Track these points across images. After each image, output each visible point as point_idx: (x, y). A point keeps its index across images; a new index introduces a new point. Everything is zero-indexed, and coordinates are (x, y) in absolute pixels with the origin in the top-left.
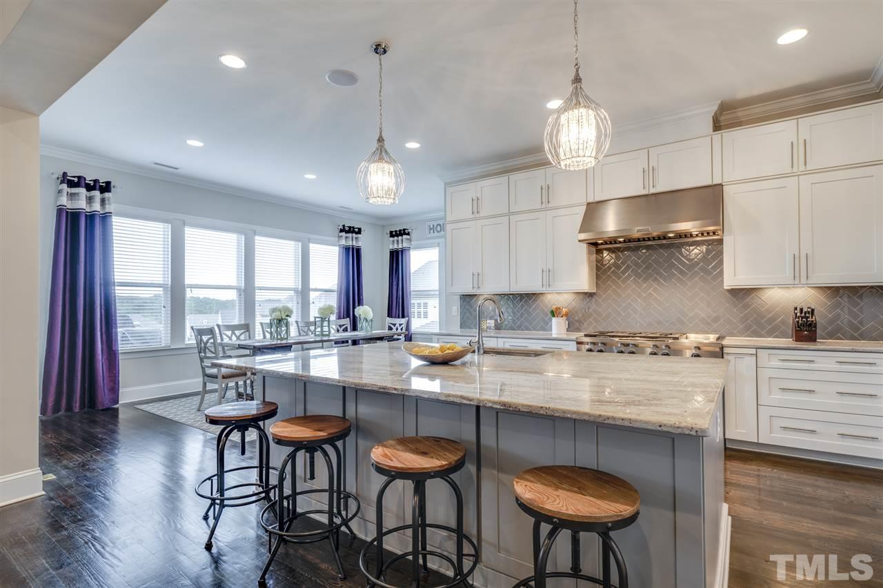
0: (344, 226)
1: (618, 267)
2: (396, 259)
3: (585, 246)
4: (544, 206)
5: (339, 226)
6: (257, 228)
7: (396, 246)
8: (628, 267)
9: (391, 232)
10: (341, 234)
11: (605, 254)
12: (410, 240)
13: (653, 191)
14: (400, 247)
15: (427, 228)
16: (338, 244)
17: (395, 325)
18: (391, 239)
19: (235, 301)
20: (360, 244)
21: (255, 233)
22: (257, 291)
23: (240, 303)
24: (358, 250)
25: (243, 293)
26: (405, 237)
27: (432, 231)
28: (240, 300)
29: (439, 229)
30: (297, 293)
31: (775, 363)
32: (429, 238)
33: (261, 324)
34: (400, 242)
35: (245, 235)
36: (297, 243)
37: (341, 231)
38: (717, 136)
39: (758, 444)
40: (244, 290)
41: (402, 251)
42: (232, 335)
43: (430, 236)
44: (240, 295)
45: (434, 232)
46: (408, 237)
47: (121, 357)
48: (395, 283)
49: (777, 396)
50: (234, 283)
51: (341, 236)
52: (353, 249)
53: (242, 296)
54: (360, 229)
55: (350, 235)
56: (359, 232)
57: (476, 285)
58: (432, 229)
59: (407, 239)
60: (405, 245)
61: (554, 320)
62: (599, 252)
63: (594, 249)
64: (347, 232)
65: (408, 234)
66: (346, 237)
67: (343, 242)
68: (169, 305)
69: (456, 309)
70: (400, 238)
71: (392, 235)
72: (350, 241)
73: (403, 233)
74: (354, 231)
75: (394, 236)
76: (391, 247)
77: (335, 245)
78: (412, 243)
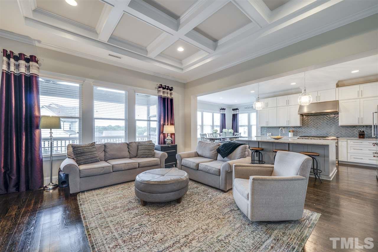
1: (308, 120)
2: (235, 117)
3: (299, 115)
4: (287, 105)
7: (234, 113)
8: (311, 120)
9: (233, 109)
10: (221, 110)
11: (304, 116)
12: (239, 111)
13: (319, 102)
14: (236, 113)
15: (244, 108)
17: (237, 135)
18: (233, 111)
20: (225, 113)
26: (237, 110)
29: (248, 108)
31: (352, 143)
32: (245, 111)
34: (236, 112)
36: (211, 113)
37: (221, 109)
38: (337, 89)
39: (347, 162)
41: (236, 114)
43: (245, 110)
46: (238, 110)
48: (234, 123)
49: (352, 151)
52: (223, 114)
54: (225, 109)
57: (267, 124)
58: (246, 108)
61: (290, 133)
62: (303, 116)
63: (301, 115)
64: (222, 110)
67: (221, 113)
69: (259, 130)
70: (236, 111)
71: (233, 110)
72: (223, 112)
73: (237, 109)
74: (224, 109)
75: (234, 110)
76: (233, 113)
77: (219, 113)
78: (239, 112)
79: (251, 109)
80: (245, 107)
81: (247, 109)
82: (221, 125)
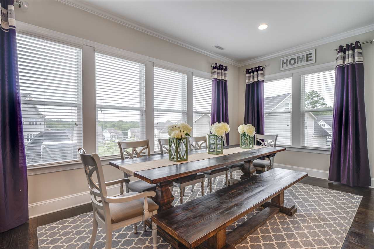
0: (216, 64)
5: (213, 64)
6: (156, 61)
7: (251, 80)
9: (248, 70)
10: (214, 71)
12: (263, 75)
14: (256, 79)
15: (281, 63)
16: (212, 78)
18: (247, 75)
19: (139, 122)
20: (227, 78)
21: (154, 65)
22: (155, 112)
23: (142, 124)
24: (226, 83)
25: (144, 114)
26: (260, 72)
27: (286, 65)
28: (142, 122)
30: (184, 114)
32: (282, 71)
33: (159, 140)
34: (255, 76)
35: (146, 65)
36: (184, 75)
37: (214, 68)
40: (145, 111)
41: (257, 83)
42: (133, 152)
44: (142, 115)
45: (287, 66)
46: (262, 72)
47: (29, 173)
50: (138, 106)
51: (214, 72)
52: (222, 81)
53: (144, 116)
54: (226, 67)
55: (220, 71)
56: (226, 69)
58: (286, 63)
59: (262, 74)
60: (260, 78)
64: (219, 69)
65: (262, 70)
66: (218, 73)
67: (216, 76)
68: (82, 123)
70: (256, 74)
71: (248, 72)
72: (220, 76)
73: (259, 69)
74: (222, 68)
75: (250, 73)
76: (247, 81)
77: (210, 79)
78: (266, 77)
79: (303, 63)
80: (283, 61)
81: (290, 66)
82: (214, 110)
